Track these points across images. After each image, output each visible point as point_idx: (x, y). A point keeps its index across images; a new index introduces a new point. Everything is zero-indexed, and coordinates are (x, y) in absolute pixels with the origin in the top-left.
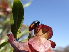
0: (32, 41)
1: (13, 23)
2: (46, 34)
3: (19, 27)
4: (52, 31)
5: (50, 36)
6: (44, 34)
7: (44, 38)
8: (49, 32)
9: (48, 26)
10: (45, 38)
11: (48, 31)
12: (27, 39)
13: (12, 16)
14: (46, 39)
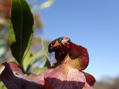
0: (50, 73)
1: (15, 40)
2: (76, 61)
3: (26, 48)
4: (87, 56)
5: (84, 65)
6: (74, 60)
7: (72, 69)
8: (82, 57)
9: (80, 46)
10: (75, 67)
11: (80, 54)
12: (43, 68)
13: (12, 28)
14: (77, 70)
